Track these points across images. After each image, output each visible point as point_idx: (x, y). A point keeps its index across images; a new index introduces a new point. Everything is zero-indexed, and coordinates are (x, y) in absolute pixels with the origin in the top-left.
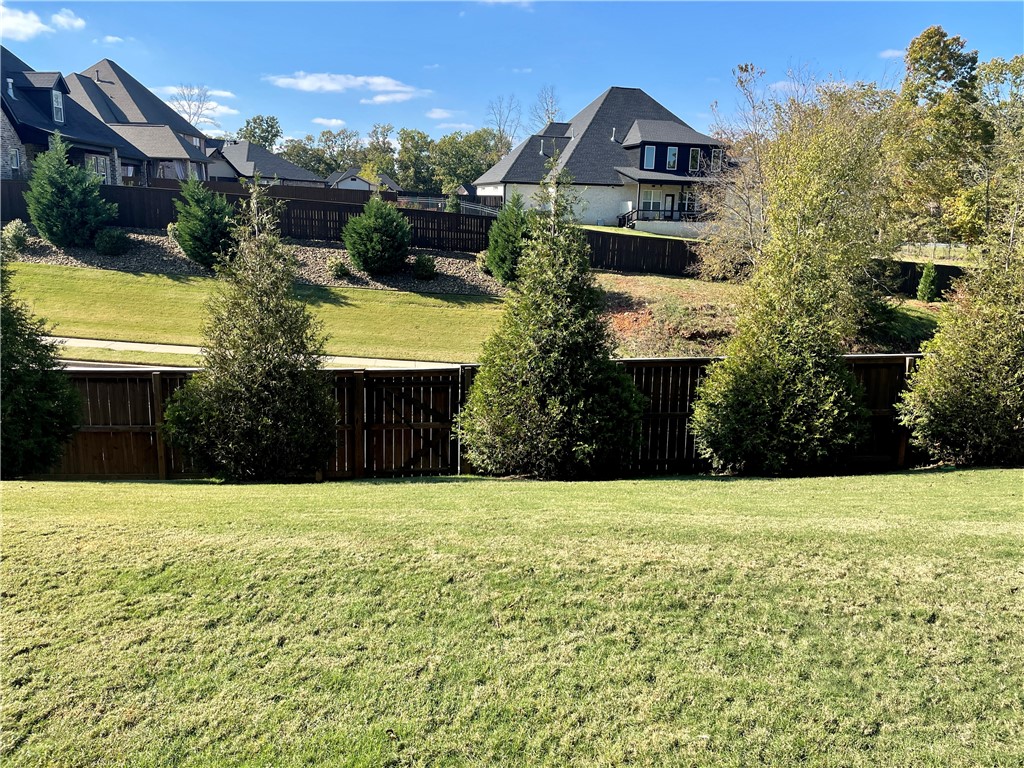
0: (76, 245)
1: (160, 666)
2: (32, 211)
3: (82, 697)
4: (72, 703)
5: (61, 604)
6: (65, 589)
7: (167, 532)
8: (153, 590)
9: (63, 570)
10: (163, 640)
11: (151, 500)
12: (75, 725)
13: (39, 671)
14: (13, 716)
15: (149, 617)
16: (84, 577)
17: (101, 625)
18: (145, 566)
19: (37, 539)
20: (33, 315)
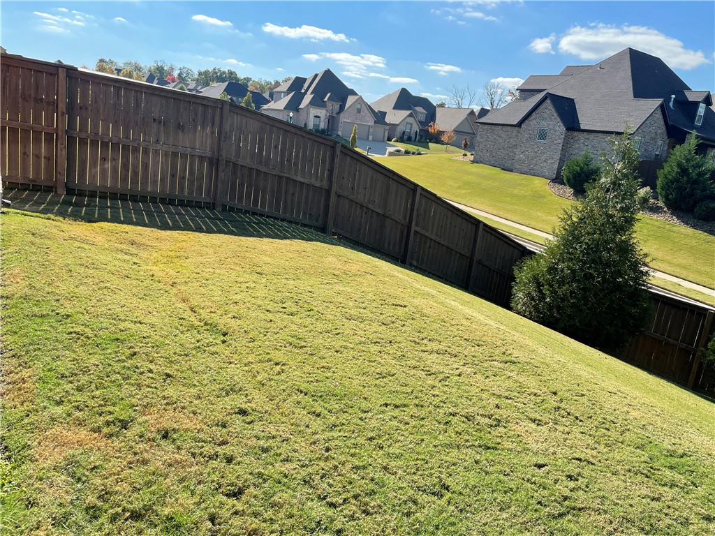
0: (681, 210)
1: (661, 525)
2: (659, 183)
3: (605, 512)
4: (598, 511)
5: (608, 442)
6: (614, 434)
7: (691, 431)
8: (671, 468)
9: (615, 421)
10: (669, 507)
11: (681, 401)
12: (596, 527)
13: (584, 478)
14: (562, 496)
15: (663, 485)
16: (627, 433)
17: (629, 471)
18: (670, 447)
19: (604, 392)
20: (641, 250)
